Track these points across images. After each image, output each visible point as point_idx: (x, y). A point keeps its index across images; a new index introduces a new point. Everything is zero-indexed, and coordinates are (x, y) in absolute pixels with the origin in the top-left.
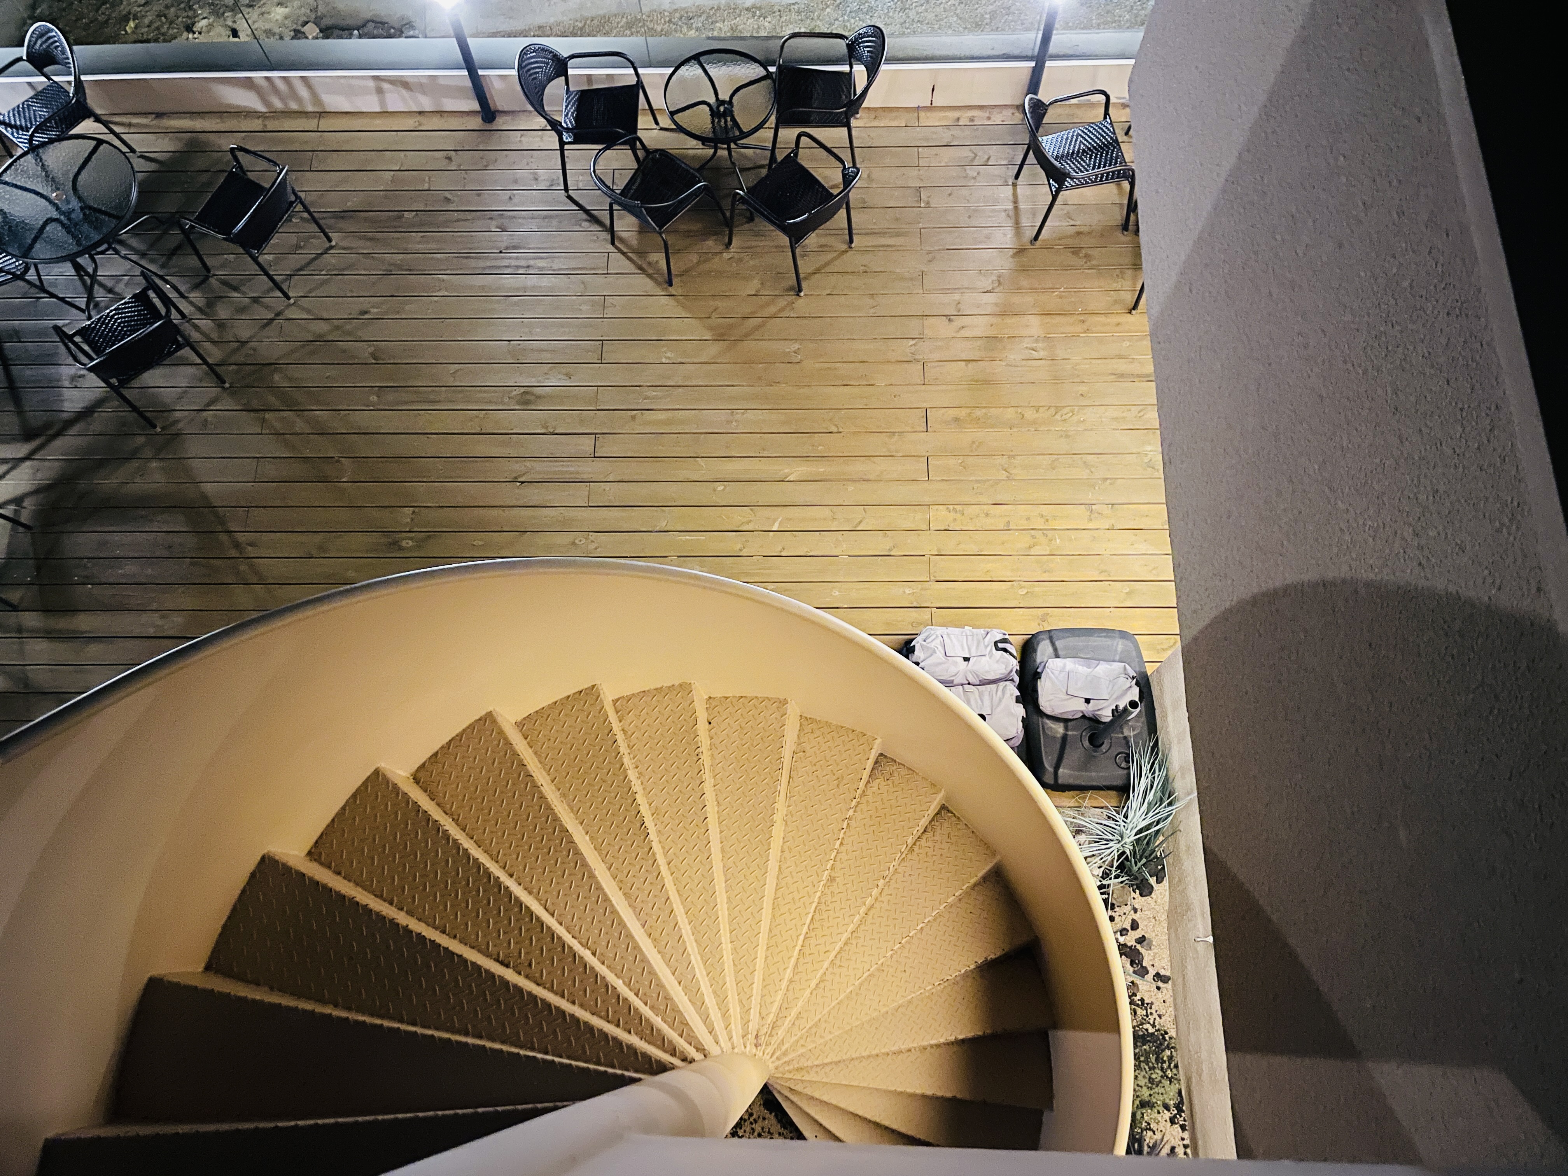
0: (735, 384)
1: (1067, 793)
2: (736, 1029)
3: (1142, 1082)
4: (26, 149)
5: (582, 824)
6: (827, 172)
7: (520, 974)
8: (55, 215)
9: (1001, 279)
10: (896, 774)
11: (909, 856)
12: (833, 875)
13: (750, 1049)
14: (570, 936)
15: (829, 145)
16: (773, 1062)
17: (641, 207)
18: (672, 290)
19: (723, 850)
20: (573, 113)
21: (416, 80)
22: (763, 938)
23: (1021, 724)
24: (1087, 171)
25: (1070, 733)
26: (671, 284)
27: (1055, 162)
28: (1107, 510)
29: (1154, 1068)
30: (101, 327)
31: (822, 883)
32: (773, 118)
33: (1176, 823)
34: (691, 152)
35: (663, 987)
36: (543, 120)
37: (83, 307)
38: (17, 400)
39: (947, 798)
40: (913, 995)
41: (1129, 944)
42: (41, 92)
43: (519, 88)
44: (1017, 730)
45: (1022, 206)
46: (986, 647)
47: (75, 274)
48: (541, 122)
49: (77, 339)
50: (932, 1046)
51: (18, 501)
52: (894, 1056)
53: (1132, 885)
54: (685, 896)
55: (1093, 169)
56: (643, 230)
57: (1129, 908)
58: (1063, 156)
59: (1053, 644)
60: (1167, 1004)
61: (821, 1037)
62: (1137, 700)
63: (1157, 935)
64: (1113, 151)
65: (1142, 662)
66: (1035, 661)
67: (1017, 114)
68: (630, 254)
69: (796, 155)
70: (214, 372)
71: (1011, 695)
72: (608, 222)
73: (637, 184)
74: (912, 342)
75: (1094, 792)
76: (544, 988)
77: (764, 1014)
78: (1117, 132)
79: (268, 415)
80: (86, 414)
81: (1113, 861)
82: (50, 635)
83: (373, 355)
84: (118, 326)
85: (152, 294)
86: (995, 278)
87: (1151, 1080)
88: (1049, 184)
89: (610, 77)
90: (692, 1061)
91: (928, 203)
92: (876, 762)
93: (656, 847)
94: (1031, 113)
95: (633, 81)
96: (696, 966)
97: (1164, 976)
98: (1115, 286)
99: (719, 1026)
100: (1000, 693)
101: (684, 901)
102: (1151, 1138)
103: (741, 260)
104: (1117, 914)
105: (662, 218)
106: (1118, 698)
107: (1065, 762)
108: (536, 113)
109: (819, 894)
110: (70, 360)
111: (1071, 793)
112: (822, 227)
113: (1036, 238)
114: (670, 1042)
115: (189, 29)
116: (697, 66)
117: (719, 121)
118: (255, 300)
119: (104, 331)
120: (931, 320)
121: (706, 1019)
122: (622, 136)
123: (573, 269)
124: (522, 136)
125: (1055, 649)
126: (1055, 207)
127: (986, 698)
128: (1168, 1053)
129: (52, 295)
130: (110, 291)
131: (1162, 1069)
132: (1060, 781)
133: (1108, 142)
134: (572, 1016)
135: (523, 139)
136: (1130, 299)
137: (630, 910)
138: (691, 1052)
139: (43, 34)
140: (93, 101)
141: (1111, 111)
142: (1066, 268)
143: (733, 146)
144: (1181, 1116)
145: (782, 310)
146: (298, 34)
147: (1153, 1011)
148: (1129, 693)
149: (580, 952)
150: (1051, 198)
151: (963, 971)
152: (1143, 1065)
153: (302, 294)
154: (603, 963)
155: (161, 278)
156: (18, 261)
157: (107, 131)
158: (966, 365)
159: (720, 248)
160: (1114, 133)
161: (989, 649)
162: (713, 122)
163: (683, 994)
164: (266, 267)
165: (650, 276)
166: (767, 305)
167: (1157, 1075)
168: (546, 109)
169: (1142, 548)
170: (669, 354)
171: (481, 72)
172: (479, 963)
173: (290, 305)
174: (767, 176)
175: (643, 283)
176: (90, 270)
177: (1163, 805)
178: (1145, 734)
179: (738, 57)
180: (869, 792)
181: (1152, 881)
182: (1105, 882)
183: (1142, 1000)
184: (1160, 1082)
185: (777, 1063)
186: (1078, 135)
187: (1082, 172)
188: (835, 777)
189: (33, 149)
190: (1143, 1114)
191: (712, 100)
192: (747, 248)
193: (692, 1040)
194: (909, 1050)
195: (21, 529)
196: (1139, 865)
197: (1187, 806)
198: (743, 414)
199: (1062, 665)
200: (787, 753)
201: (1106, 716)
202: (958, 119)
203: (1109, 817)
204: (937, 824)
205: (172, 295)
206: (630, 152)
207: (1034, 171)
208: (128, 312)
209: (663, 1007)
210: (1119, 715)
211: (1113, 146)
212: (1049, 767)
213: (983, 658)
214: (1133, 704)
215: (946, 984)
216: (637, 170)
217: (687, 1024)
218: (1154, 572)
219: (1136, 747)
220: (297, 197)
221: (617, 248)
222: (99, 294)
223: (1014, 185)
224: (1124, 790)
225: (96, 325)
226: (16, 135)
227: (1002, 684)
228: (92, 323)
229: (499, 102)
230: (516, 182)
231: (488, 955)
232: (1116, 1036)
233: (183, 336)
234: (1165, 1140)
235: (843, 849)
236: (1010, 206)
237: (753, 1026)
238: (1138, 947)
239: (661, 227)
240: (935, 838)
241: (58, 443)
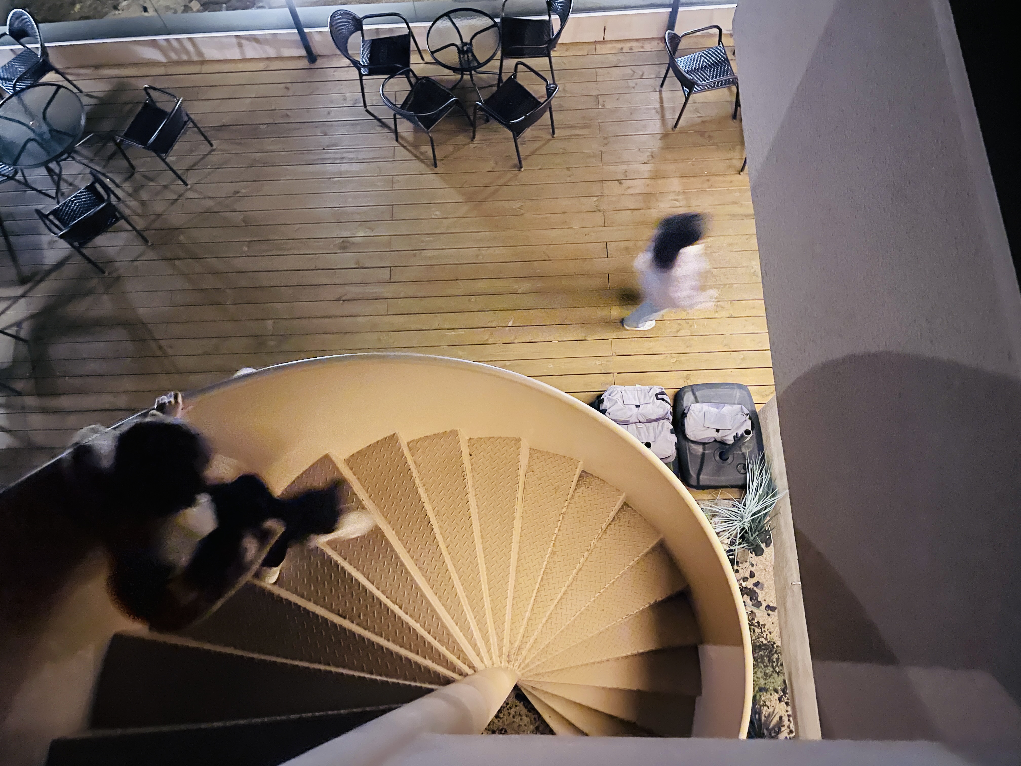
0: (479, 231)
1: (706, 490)
2: (495, 651)
3: (760, 675)
4: (12, 94)
5: (390, 523)
6: (536, 87)
7: (353, 622)
8: (32, 135)
9: (653, 154)
10: (593, 483)
11: (604, 536)
12: (554, 550)
13: (504, 664)
14: (385, 597)
15: (536, 69)
16: (520, 671)
17: (415, 116)
18: (437, 170)
19: (482, 537)
20: (367, 55)
21: (263, 37)
22: (510, 594)
23: (675, 447)
24: (708, 80)
25: (706, 452)
26: (436, 166)
27: (685, 74)
28: (727, 305)
29: (767, 666)
30: (66, 208)
31: (547, 556)
32: (499, 53)
33: (778, 508)
34: (446, 77)
35: (446, 628)
36: (348, 60)
37: (54, 195)
38: (14, 259)
39: (627, 497)
40: (609, 625)
41: (749, 587)
42: (19, 55)
43: (331, 39)
44: (671, 451)
45: (666, 105)
46: (650, 398)
47: (47, 174)
48: (347, 62)
49: (51, 217)
50: (622, 658)
51: (18, 324)
52: (599, 664)
53: (750, 549)
54: (458, 568)
55: (712, 79)
56: (417, 130)
57: (748, 564)
58: (692, 70)
59: (694, 394)
60: (775, 625)
61: (550, 654)
62: (750, 429)
63: (767, 581)
64: (725, 66)
65: (753, 404)
66: (682, 405)
67: (661, 44)
68: (408, 147)
69: (515, 77)
70: (141, 235)
71: (668, 428)
72: (393, 127)
73: (411, 101)
74: (595, 199)
75: (723, 489)
76: (369, 631)
77: (512, 641)
78: (727, 53)
79: (177, 262)
80: (60, 265)
81: (737, 533)
82: (44, 411)
83: (244, 221)
84: (77, 208)
85: (98, 186)
86: (649, 154)
87: (766, 674)
88: (683, 90)
89: (391, 30)
90: (466, 675)
91: (604, 105)
92: (580, 476)
93: (439, 538)
94: (670, 43)
95: (406, 32)
96: (467, 613)
97: (772, 607)
98: (729, 156)
99: (483, 651)
100: (660, 427)
101: (458, 571)
102: (766, 711)
103: (482, 148)
104: (741, 568)
105: (428, 123)
106: (738, 428)
107: (704, 470)
108: (343, 56)
109: (545, 563)
110: (47, 231)
111: (709, 490)
112: (533, 125)
113: (676, 126)
114: (452, 663)
115: (116, 8)
116: (448, 20)
117: (464, 56)
118: (166, 187)
119: (68, 211)
120: (608, 183)
121: (474, 646)
122: (400, 69)
123: (373, 158)
124: (334, 71)
125: (696, 398)
126: (688, 105)
127: (651, 430)
128: (776, 656)
129: (33, 189)
130: (71, 184)
131: (772, 666)
132: (701, 483)
133: (722, 60)
134: (388, 649)
135: (335, 73)
136: (739, 164)
137: (423, 578)
138: (466, 669)
139: (18, 16)
140: (54, 60)
141: (723, 39)
142: (695, 145)
143: (473, 72)
144: (785, 697)
145: (510, 180)
146: (187, 9)
147: (766, 629)
148: (745, 424)
149: (391, 608)
150: (684, 99)
151: (641, 609)
152: (760, 665)
153: (195, 182)
154: (407, 614)
155: (104, 175)
156: (10, 167)
157: (64, 79)
158: (632, 213)
159: (467, 141)
160: (726, 54)
161: (652, 398)
162: (460, 57)
163: (459, 631)
164: (171, 165)
165: (422, 161)
166: (499, 177)
167: (769, 670)
168: (350, 52)
169: (751, 329)
170: (437, 213)
171: (306, 30)
172: (326, 617)
173: (187, 190)
174: (497, 92)
175: (417, 166)
176: (57, 171)
177: (769, 497)
178: (756, 451)
179: (474, 13)
180: (576, 495)
181: (763, 546)
182: (732, 548)
183: (758, 623)
184: (771, 675)
185: (523, 671)
186: (702, 56)
187: (705, 81)
188: (554, 487)
189: (16, 93)
190: (761, 696)
191: (458, 43)
192: (486, 140)
193: (466, 661)
194: (608, 660)
195: (21, 342)
196: (754, 536)
197: (784, 497)
198: (487, 250)
199: (700, 407)
200: (521, 472)
201: (730, 440)
202: (622, 49)
203: (734, 506)
204: (621, 515)
205: (111, 185)
206: (406, 79)
207: (673, 81)
208: (83, 198)
209: (446, 641)
210: (738, 439)
211: (725, 63)
212: (693, 473)
213: (649, 405)
214: (748, 432)
215: (630, 617)
216: (411, 91)
217: (463, 651)
218: (760, 345)
219: (750, 459)
220: (190, 118)
221: (400, 144)
222: (64, 187)
223: (660, 91)
224: (743, 488)
225: (63, 207)
226: (4, 84)
227: (661, 422)
228: (60, 206)
229: (317, 49)
230: (332, 102)
231: (332, 611)
232: (740, 648)
233: (120, 213)
234: (776, 712)
235: (560, 533)
236: (658, 106)
237: (505, 650)
238: (755, 588)
239: (428, 128)
240: (620, 524)
241: (42, 285)
